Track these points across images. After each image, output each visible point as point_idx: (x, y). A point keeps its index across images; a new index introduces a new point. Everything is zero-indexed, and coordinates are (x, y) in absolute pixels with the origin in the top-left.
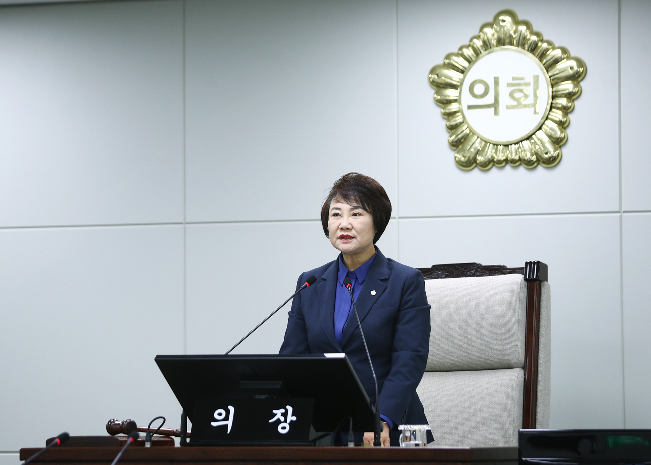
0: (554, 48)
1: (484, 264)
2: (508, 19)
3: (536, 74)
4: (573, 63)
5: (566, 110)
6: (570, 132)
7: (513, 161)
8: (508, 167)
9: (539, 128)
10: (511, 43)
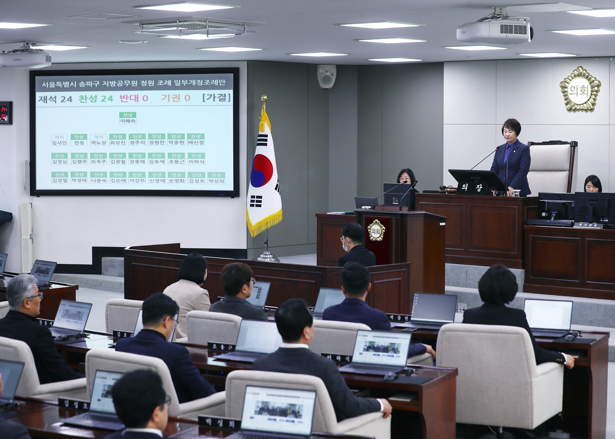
0: (593, 77)
2: (580, 69)
3: (587, 85)
4: (597, 82)
5: (596, 95)
6: (596, 101)
7: (581, 109)
8: (580, 111)
9: (588, 100)
10: (581, 76)
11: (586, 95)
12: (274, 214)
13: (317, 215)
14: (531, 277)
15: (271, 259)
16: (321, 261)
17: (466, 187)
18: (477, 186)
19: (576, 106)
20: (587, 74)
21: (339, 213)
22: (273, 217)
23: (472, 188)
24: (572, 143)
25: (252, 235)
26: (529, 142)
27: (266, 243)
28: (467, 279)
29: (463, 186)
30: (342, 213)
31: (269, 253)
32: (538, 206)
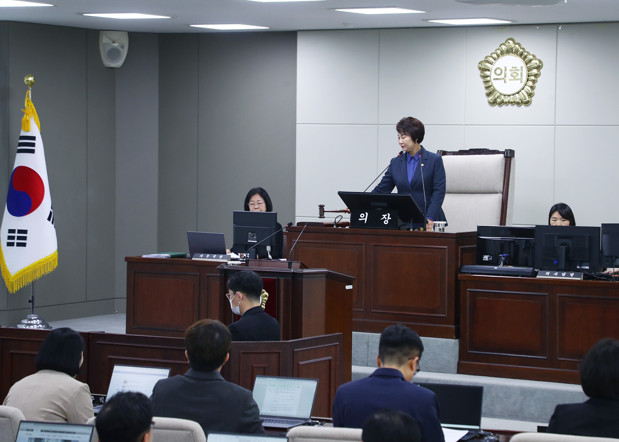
0: (530, 55)
1: (490, 149)
2: (511, 42)
3: (522, 66)
4: (537, 62)
5: (534, 82)
6: (535, 91)
7: (512, 103)
8: (510, 105)
9: (523, 89)
10: (512, 52)
11: (520, 81)
12: (47, 258)
13: (127, 259)
14: (469, 352)
15: (39, 325)
16: (133, 328)
17: (365, 217)
18: (383, 215)
19: (502, 98)
20: (521, 50)
21: (161, 256)
22: (44, 264)
23: (375, 220)
24: (507, 152)
25: (10, 290)
26: (438, 151)
27: (32, 301)
28: (368, 355)
29: (361, 216)
30: (166, 256)
31: (36, 318)
32: (476, 246)
